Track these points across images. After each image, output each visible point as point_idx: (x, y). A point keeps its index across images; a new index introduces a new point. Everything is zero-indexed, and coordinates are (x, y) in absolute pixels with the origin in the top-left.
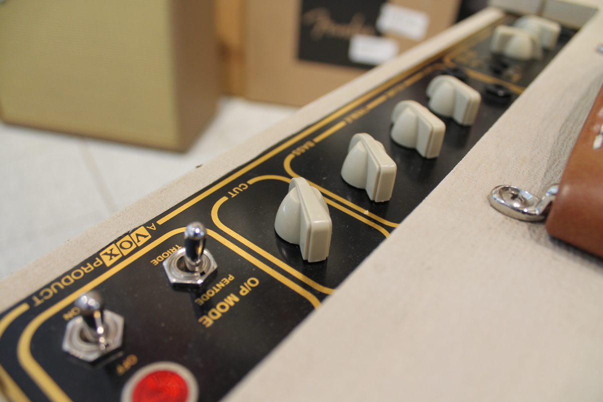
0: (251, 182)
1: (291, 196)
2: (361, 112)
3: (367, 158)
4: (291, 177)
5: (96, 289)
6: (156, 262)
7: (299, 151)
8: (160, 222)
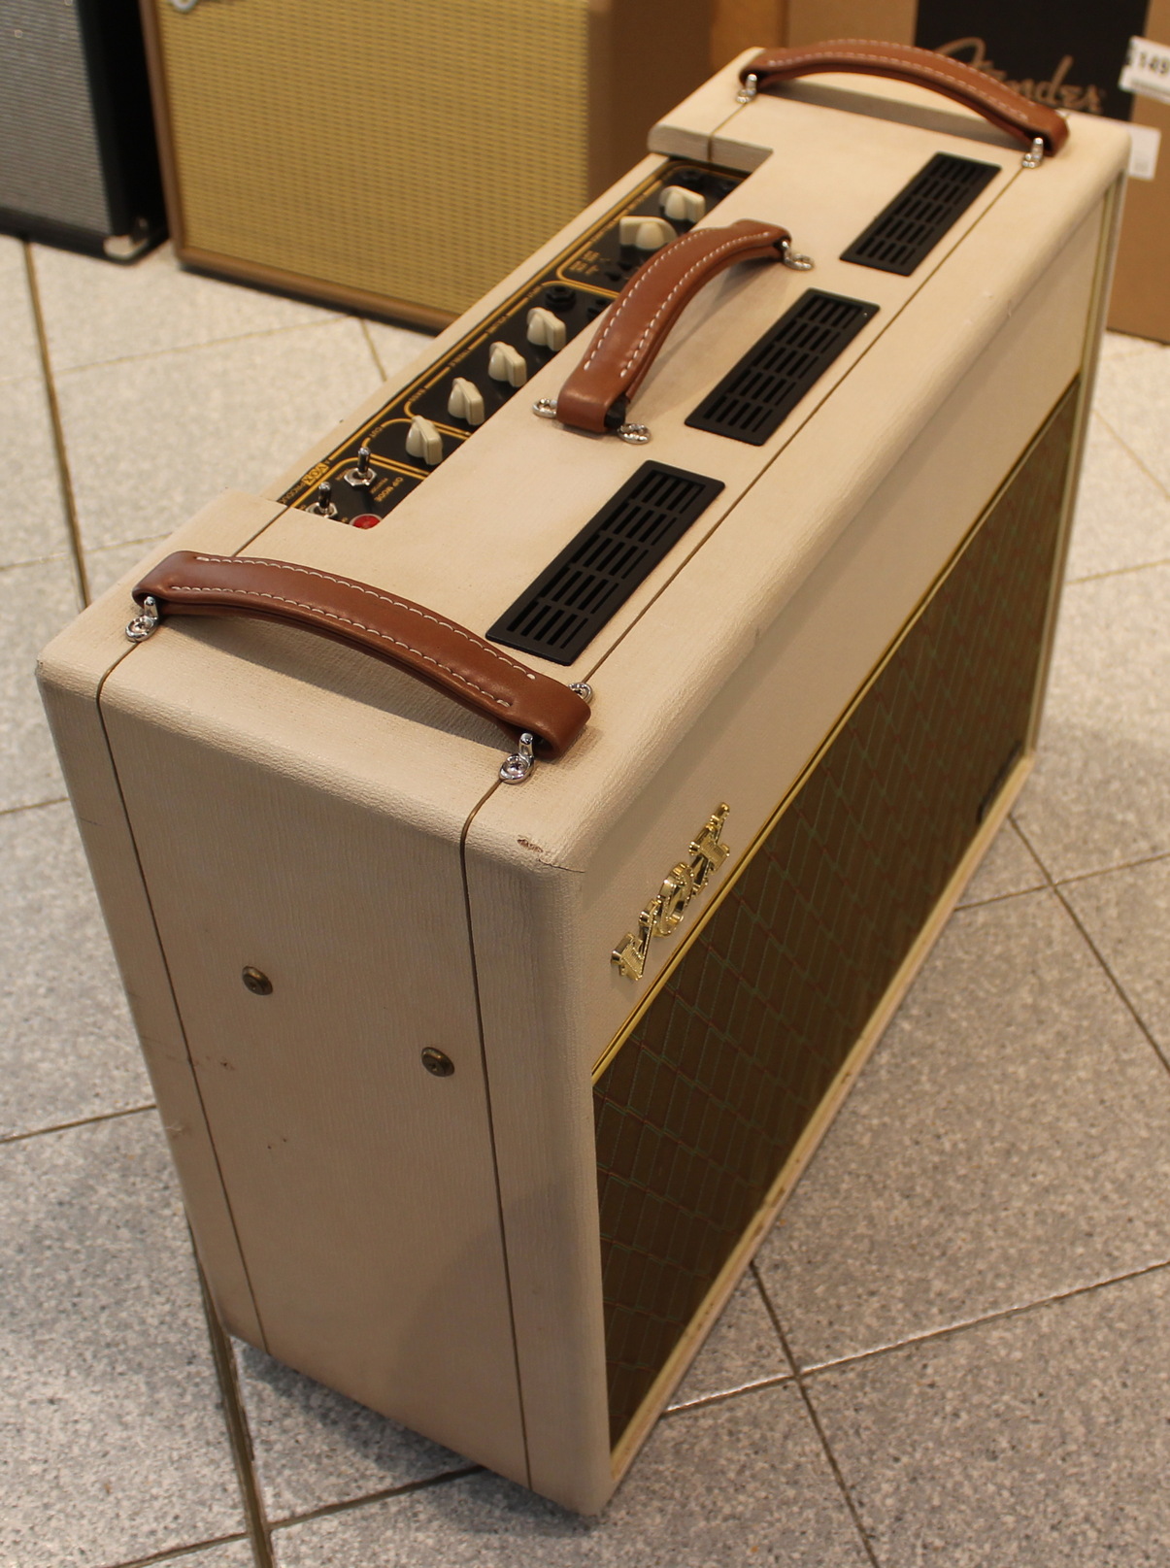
0: (384, 425)
1: (414, 427)
2: (464, 355)
3: (463, 397)
4: (409, 418)
5: (327, 480)
6: (338, 479)
7: (414, 399)
8: (331, 459)
